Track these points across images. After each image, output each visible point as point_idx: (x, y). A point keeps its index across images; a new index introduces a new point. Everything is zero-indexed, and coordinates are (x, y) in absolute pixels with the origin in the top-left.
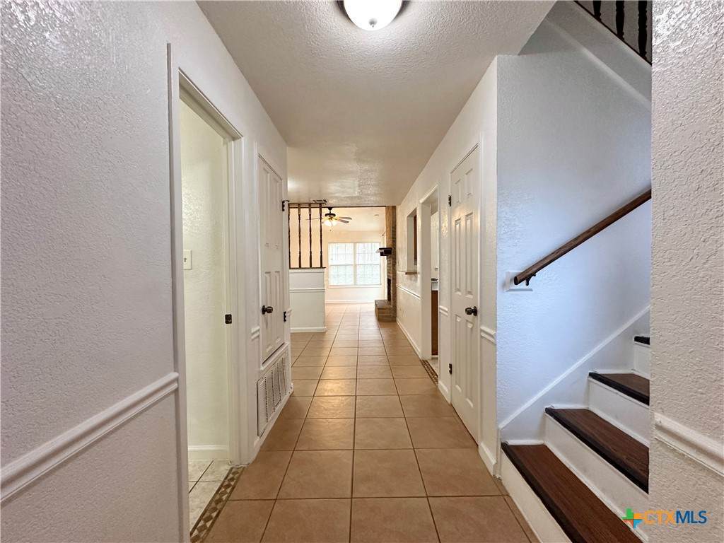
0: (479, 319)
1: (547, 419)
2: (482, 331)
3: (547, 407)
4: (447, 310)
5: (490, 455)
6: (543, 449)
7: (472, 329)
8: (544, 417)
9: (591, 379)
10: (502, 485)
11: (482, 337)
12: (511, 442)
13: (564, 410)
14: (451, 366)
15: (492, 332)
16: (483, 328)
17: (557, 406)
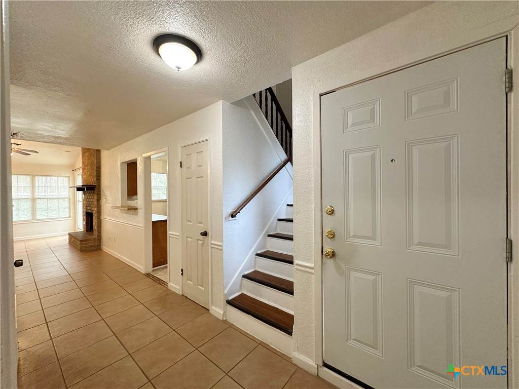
0: (209, 238)
1: (243, 281)
2: (212, 244)
3: (243, 274)
4: (178, 234)
5: (218, 310)
6: (242, 295)
7: (202, 244)
8: (242, 279)
9: (257, 257)
10: (228, 322)
11: (212, 247)
12: (230, 298)
13: (249, 274)
14: (182, 270)
15: (220, 244)
16: (213, 242)
17: (246, 273)
